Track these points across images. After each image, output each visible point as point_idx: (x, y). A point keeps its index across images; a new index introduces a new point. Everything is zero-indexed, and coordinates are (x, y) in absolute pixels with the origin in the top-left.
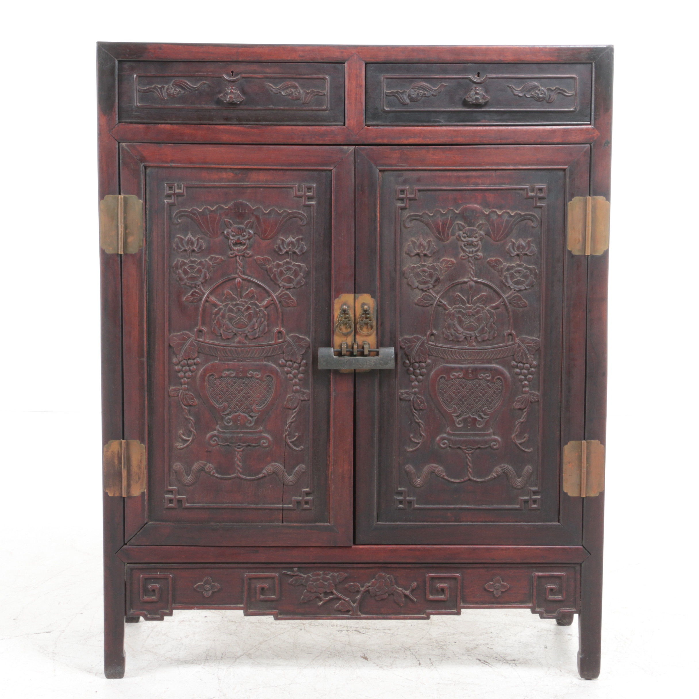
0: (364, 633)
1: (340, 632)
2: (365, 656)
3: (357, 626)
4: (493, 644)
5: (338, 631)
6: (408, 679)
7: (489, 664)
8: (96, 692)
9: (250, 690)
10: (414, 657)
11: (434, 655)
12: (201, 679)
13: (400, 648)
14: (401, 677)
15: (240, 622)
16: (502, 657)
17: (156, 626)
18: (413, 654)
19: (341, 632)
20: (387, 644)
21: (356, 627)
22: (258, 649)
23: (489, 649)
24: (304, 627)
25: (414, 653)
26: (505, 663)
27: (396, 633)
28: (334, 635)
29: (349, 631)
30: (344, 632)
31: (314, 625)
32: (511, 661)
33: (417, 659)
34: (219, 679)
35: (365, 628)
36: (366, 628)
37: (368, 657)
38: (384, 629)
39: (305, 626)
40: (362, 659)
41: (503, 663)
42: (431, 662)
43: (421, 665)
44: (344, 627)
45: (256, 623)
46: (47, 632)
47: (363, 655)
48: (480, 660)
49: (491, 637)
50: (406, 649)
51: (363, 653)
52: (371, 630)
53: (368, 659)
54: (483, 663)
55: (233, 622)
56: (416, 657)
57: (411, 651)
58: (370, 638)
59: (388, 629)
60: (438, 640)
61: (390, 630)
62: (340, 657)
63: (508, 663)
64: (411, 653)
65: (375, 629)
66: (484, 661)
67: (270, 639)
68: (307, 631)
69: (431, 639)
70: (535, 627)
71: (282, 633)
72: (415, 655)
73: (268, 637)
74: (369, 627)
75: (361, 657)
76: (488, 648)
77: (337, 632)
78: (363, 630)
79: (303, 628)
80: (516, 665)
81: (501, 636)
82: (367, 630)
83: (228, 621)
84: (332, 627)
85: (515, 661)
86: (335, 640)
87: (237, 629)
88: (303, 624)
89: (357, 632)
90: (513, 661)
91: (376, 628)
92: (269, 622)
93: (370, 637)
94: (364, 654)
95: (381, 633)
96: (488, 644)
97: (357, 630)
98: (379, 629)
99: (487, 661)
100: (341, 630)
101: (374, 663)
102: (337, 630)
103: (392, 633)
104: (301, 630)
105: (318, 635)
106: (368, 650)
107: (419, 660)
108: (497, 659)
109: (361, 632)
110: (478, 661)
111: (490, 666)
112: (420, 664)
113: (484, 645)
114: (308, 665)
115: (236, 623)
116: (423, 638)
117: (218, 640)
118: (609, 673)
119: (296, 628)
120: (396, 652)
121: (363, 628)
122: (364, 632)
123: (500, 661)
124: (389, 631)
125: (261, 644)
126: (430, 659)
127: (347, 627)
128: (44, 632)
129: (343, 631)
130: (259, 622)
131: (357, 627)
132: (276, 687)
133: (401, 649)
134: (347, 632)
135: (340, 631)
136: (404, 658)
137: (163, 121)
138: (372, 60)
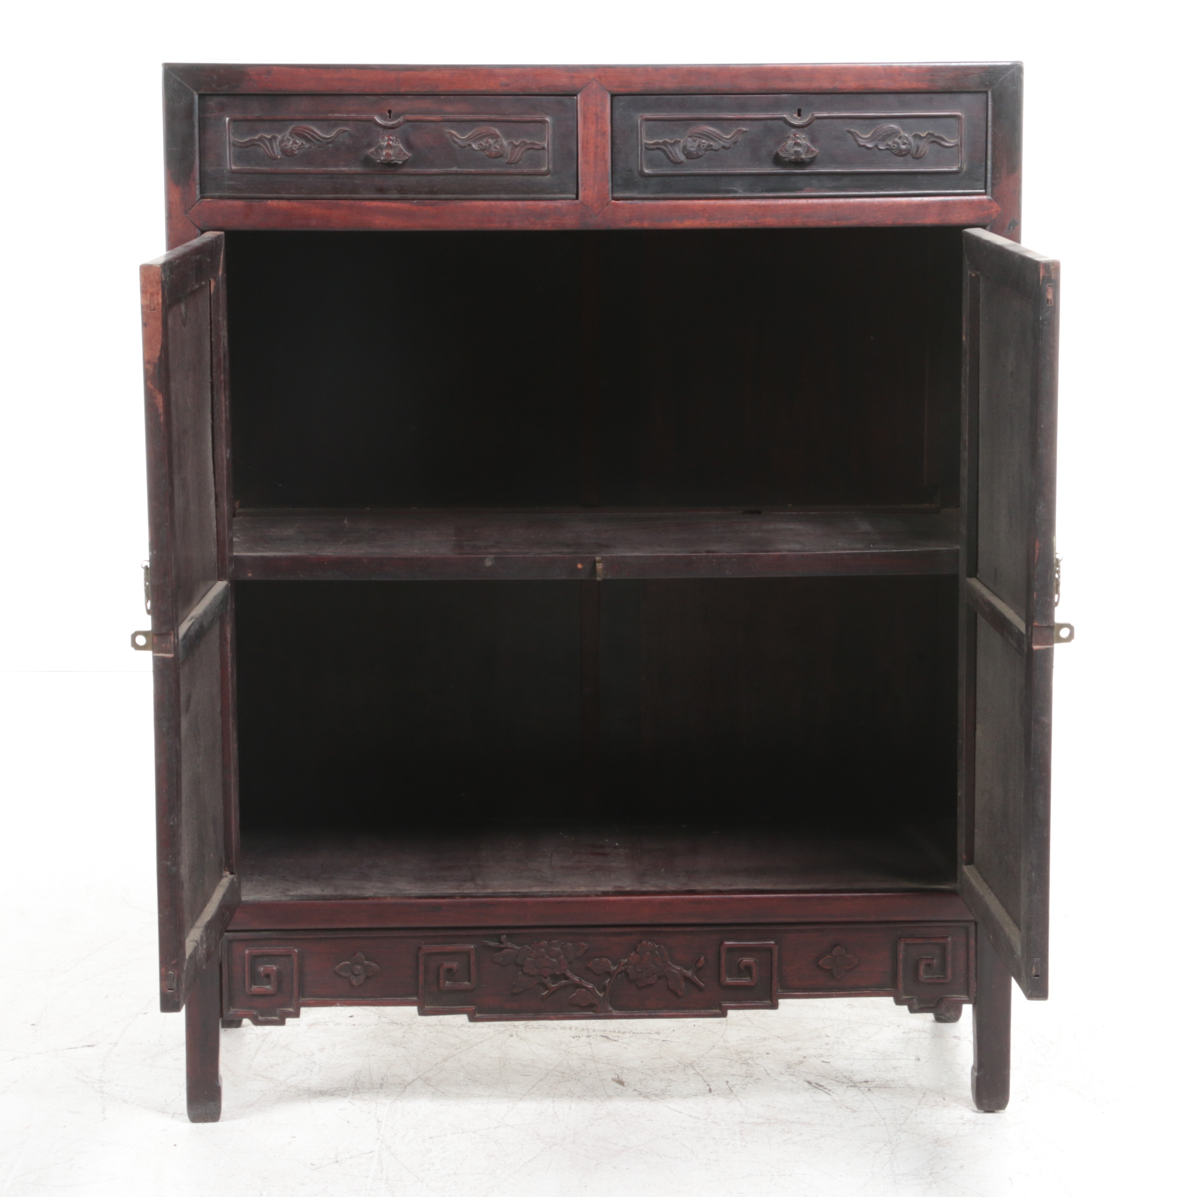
0: (615, 1041)
1: (576, 1039)
2: (618, 1078)
3: (603, 1029)
4: (831, 1055)
5: (574, 1037)
6: (691, 1116)
7: (825, 1088)
8: (175, 1145)
9: (431, 1138)
10: (700, 1078)
11: (734, 1075)
12: (348, 1122)
13: (677, 1063)
14: (680, 1112)
15: (409, 1024)
16: (846, 1077)
17: (270, 1033)
18: (699, 1074)
19: (578, 1038)
20: (655, 1059)
21: (602, 1031)
22: (442, 1070)
23: (824, 1064)
24: (517, 1032)
25: (700, 1072)
26: (851, 1086)
27: (669, 1039)
28: (566, 1044)
29: (591, 1038)
30: (583, 1039)
31: (533, 1028)
32: (862, 1082)
33: (705, 1081)
34: (378, 1121)
35: (617, 1031)
36: (619, 1032)
37: (624, 1080)
38: (649, 1033)
39: (517, 1029)
40: (615, 1083)
41: (847, 1087)
42: (729, 1087)
43: (713, 1093)
44: (583, 1030)
45: (436, 1025)
46: (89, 1046)
47: (615, 1077)
48: (809, 1083)
49: (827, 1044)
50: (687, 1066)
51: (616, 1074)
52: (628, 1035)
53: (625, 1084)
54: (816, 1087)
55: (398, 1024)
56: (703, 1079)
57: (695, 1069)
58: (626, 1048)
59: (656, 1033)
60: (739, 1050)
61: (658, 1033)
62: (579, 1081)
63: (856, 1086)
64: (695, 1072)
65: (634, 1033)
66: (817, 1084)
67: (460, 1052)
68: (521, 1039)
69: (727, 1048)
70: (899, 1026)
71: (480, 1043)
72: (701, 1076)
73: (457, 1049)
74: (625, 1030)
75: (613, 1080)
76: (823, 1062)
77: (572, 1039)
78: (614, 1034)
79: (514, 1033)
80: (869, 1090)
81: (843, 1042)
82: (620, 1035)
83: (389, 1023)
84: (562, 1031)
85: (868, 1083)
86: (569, 1052)
87: (404, 1037)
88: (514, 1026)
89: (605, 1039)
90: (865, 1084)
91: (635, 1031)
92: (457, 1024)
93: (626, 1046)
94: (618, 1076)
95: (644, 1039)
96: (821, 1056)
97: (604, 1035)
98: (641, 1033)
99: (822, 1084)
100: (577, 1035)
101: (635, 1090)
102: (570, 1036)
103: (663, 1040)
104: (511, 1036)
105: (539, 1044)
106: (623, 1068)
107: (709, 1084)
108: (837, 1079)
109: (611, 1038)
110: (806, 1085)
111: (826, 1092)
112: (710, 1091)
113: (815, 1056)
114: (525, 1095)
115: (403, 1025)
116: (714, 1046)
117: (373, 1055)
118: (1023, 1100)
119: (502, 1032)
120: (671, 1071)
121: (615, 1032)
122: (615, 1039)
123: (844, 1083)
124: (657, 1036)
125: (445, 1060)
126: (727, 1082)
127: (588, 1030)
128: (84, 1046)
129: (581, 1037)
130: (440, 1024)
131: (605, 1030)
132: (474, 1132)
133: (678, 1066)
134: (587, 1039)
135: (576, 1037)
136: (685, 1082)
137: (275, 195)
138: (622, 90)
